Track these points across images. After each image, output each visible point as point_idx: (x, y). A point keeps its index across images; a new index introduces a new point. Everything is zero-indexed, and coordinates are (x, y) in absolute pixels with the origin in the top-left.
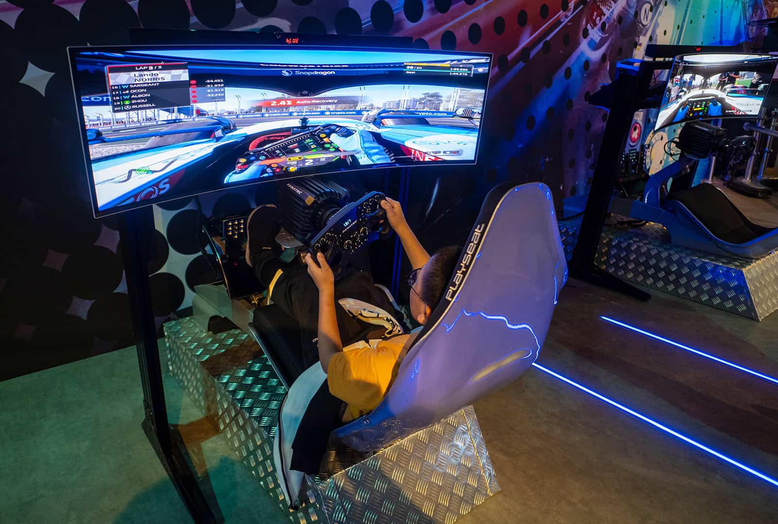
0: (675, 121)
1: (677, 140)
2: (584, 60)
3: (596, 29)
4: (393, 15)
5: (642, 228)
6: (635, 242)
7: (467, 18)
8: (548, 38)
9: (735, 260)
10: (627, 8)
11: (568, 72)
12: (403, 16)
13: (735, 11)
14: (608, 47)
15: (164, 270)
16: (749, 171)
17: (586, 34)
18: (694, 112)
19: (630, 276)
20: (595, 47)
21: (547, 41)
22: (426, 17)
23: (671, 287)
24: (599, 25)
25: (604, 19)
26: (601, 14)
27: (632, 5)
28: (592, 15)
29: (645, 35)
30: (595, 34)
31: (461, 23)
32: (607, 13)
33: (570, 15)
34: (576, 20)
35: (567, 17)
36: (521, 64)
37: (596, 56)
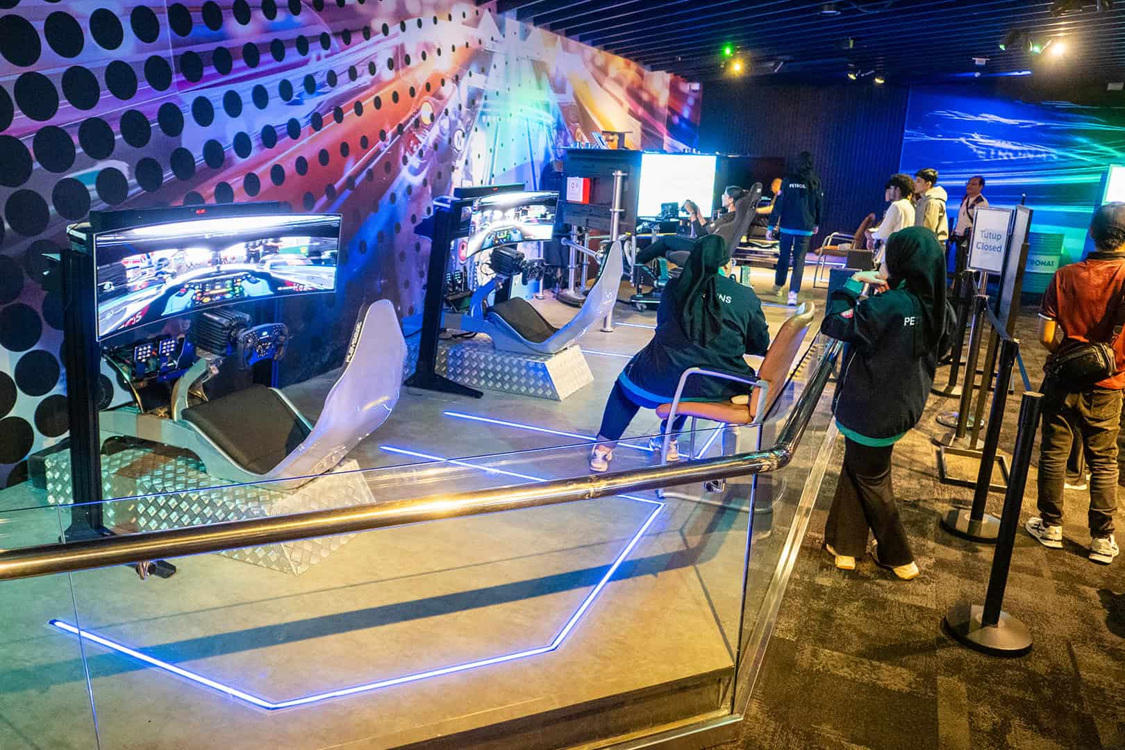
0: (484, 247)
1: (490, 262)
2: (406, 185)
3: (414, 156)
4: (223, 152)
5: (473, 339)
6: (467, 351)
7: (295, 151)
8: (371, 167)
9: (541, 356)
10: (441, 135)
11: (393, 197)
12: (233, 152)
13: (541, 133)
14: (428, 172)
15: (12, 414)
16: (572, 283)
17: (405, 161)
18: (499, 240)
19: (467, 380)
20: (416, 172)
21: (370, 170)
22: (254, 153)
23: (499, 385)
24: (417, 152)
25: (421, 146)
26: (418, 142)
27: (445, 132)
28: (409, 144)
29: (460, 159)
30: (414, 161)
31: (288, 157)
32: (423, 141)
33: (389, 144)
34: (395, 148)
35: (386, 146)
36: (348, 192)
37: (417, 181)
